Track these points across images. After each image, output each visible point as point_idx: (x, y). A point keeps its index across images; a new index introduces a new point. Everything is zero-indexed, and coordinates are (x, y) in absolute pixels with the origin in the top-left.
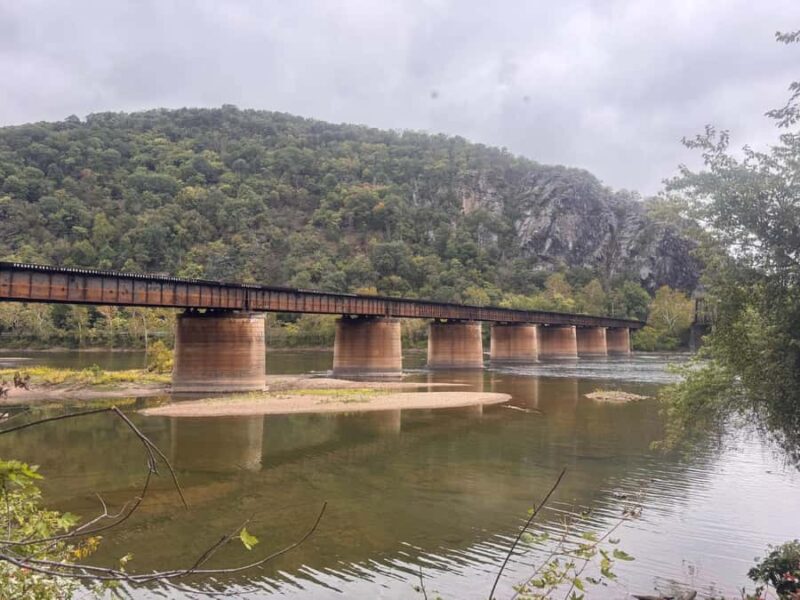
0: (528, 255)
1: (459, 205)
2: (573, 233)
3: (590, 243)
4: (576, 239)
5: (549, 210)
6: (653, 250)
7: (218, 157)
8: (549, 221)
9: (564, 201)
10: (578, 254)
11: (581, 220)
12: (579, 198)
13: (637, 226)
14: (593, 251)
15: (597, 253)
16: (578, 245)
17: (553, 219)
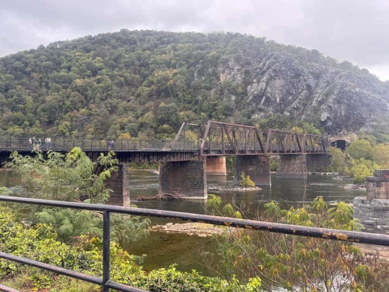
0: (250, 108)
1: (218, 79)
2: (280, 92)
3: (290, 98)
4: (281, 96)
5: (265, 78)
6: (331, 100)
7: (102, 61)
8: (265, 85)
9: (274, 71)
10: (282, 106)
11: (285, 82)
12: (284, 68)
13: (325, 85)
14: (292, 103)
15: (294, 105)
16: (282, 99)
17: (267, 84)
